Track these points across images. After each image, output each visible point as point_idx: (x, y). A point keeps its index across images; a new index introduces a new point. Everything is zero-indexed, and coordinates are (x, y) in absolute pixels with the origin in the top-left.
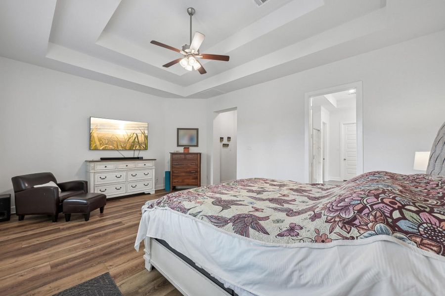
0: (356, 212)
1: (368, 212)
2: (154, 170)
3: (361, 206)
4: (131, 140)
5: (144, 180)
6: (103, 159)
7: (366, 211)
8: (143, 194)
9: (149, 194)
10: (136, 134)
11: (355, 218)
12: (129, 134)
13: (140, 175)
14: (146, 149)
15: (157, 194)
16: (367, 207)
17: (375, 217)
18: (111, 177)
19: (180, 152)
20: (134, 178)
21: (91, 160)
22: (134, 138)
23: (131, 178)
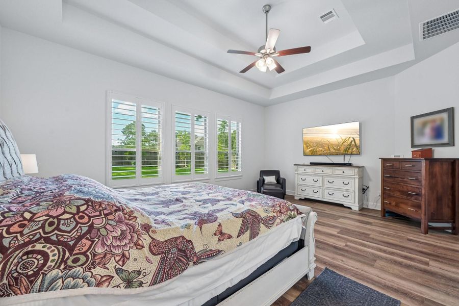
0: (114, 214)
1: (105, 211)
2: (357, 180)
3: (109, 217)
4: (347, 143)
5: (342, 190)
6: (312, 164)
7: (106, 212)
8: (342, 206)
9: (350, 208)
10: (353, 138)
11: (116, 211)
12: (344, 138)
13: (338, 183)
14: (359, 154)
15: (360, 212)
16: (104, 214)
17: (100, 206)
18: (309, 180)
19: (405, 157)
20: (330, 186)
21: (303, 164)
22: (349, 142)
23: (327, 185)
